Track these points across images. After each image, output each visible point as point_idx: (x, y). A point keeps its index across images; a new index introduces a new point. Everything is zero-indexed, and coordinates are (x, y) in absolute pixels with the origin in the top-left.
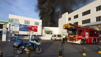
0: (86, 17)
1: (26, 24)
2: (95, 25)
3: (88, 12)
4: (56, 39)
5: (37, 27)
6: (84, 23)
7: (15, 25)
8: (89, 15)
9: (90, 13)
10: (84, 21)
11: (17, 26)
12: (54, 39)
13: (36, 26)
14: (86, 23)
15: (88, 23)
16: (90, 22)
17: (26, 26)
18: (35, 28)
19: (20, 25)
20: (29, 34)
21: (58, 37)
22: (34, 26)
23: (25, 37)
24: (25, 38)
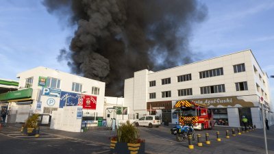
0: (185, 85)
1: (74, 92)
2: (201, 99)
3: (187, 77)
4: (153, 123)
5: (95, 98)
6: (182, 95)
7: (51, 93)
8: (189, 82)
9: (191, 79)
10: (182, 90)
11: (56, 96)
12: (147, 125)
13: (94, 95)
14: (185, 95)
15: (188, 94)
16: (191, 94)
17: (75, 95)
18: (91, 101)
19: (63, 94)
20: (96, 116)
21: (156, 121)
22: (89, 97)
23: (89, 122)
24: (88, 125)
